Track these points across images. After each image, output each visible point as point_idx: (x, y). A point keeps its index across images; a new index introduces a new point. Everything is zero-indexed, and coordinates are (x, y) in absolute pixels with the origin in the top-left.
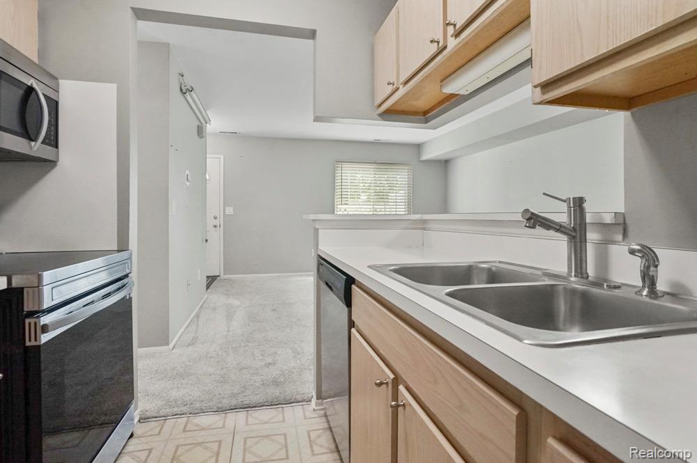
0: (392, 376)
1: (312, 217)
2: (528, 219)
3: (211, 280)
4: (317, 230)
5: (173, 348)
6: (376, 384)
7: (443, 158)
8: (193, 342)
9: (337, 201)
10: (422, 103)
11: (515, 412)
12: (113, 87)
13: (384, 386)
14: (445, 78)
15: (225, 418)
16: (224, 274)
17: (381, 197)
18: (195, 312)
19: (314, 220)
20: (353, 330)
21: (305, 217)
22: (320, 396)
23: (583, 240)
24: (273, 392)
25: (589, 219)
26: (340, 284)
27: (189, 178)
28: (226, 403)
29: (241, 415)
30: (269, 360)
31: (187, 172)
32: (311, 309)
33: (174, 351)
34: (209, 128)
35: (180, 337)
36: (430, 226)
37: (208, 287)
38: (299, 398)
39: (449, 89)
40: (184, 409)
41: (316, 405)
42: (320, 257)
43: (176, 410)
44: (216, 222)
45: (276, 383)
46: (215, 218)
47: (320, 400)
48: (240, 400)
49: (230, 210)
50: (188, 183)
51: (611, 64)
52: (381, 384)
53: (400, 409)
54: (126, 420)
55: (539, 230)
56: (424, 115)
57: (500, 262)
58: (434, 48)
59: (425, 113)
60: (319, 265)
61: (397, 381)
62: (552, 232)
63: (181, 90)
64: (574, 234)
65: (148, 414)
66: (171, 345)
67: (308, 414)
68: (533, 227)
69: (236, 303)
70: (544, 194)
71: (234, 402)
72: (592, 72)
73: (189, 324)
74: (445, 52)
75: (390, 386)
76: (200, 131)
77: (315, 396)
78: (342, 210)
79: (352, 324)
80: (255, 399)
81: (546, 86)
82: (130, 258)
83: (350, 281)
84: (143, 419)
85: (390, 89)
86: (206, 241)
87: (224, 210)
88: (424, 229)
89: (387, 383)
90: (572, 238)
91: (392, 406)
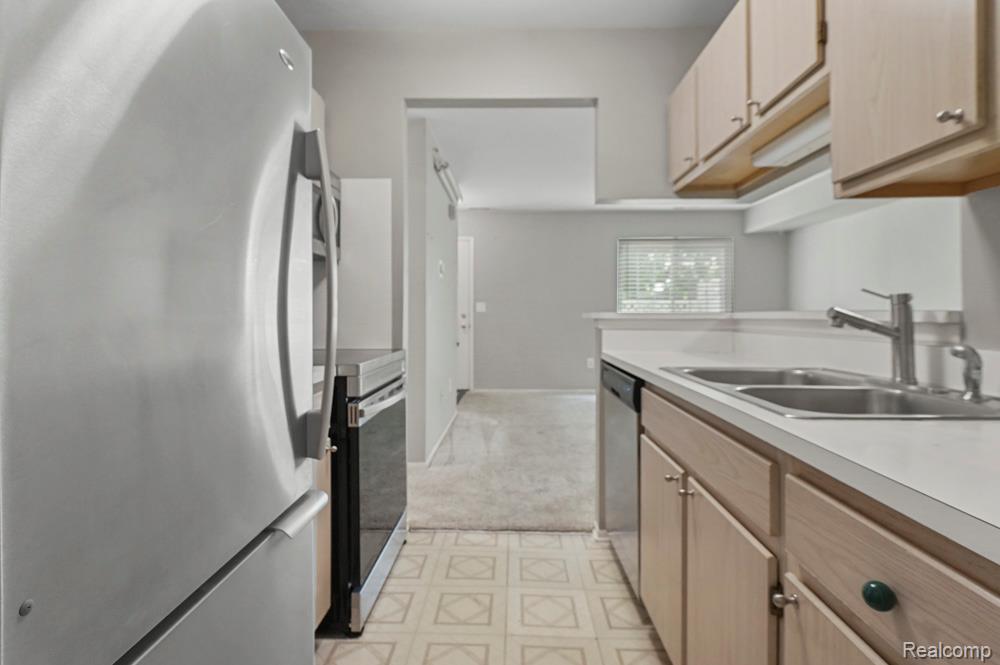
0: (681, 471)
1: (594, 315)
2: (835, 318)
3: (461, 393)
4: (599, 332)
5: (430, 466)
6: (667, 479)
7: (781, 228)
8: (451, 461)
9: (621, 293)
10: (731, 176)
11: (769, 464)
12: (388, 182)
13: (674, 482)
14: (757, 150)
15: (496, 538)
16: (476, 386)
17: (684, 287)
18: (446, 431)
19: (596, 320)
20: (643, 436)
21: (585, 316)
22: (602, 526)
23: (910, 341)
24: (546, 519)
25: (917, 318)
26: (629, 389)
27: (443, 269)
28: (495, 523)
29: (514, 538)
30: (540, 486)
31: (441, 262)
32: (592, 435)
33: (431, 469)
34: (460, 204)
35: (435, 455)
36: (742, 326)
37: (459, 399)
38: (578, 527)
39: (763, 162)
40: (453, 524)
41: (600, 536)
42: (603, 361)
43: (444, 524)
44: (464, 322)
45: (549, 509)
46: (464, 316)
47: (604, 531)
48: (511, 522)
49: (481, 307)
50: (441, 275)
51: (898, 169)
52: (671, 479)
53: (689, 497)
54: (400, 528)
55: (847, 329)
56: (736, 189)
57: (824, 369)
58: (737, 126)
59: (736, 185)
60: (604, 370)
61: (686, 475)
62: (866, 333)
63: (435, 167)
64: (896, 334)
65: (417, 525)
66: (428, 461)
67: (589, 545)
68: (840, 326)
69: (494, 422)
70: (864, 290)
71: (504, 524)
72: (883, 175)
73: (441, 444)
74: (750, 131)
75: (680, 481)
76: (452, 212)
77: (597, 527)
78: (628, 306)
79: (641, 430)
80: (526, 523)
81: (847, 183)
82: (404, 359)
83: (640, 383)
84: (414, 529)
85: (687, 165)
86: (458, 344)
87: (475, 307)
88: (735, 330)
89: (677, 480)
90: (896, 340)
91: (680, 494)
